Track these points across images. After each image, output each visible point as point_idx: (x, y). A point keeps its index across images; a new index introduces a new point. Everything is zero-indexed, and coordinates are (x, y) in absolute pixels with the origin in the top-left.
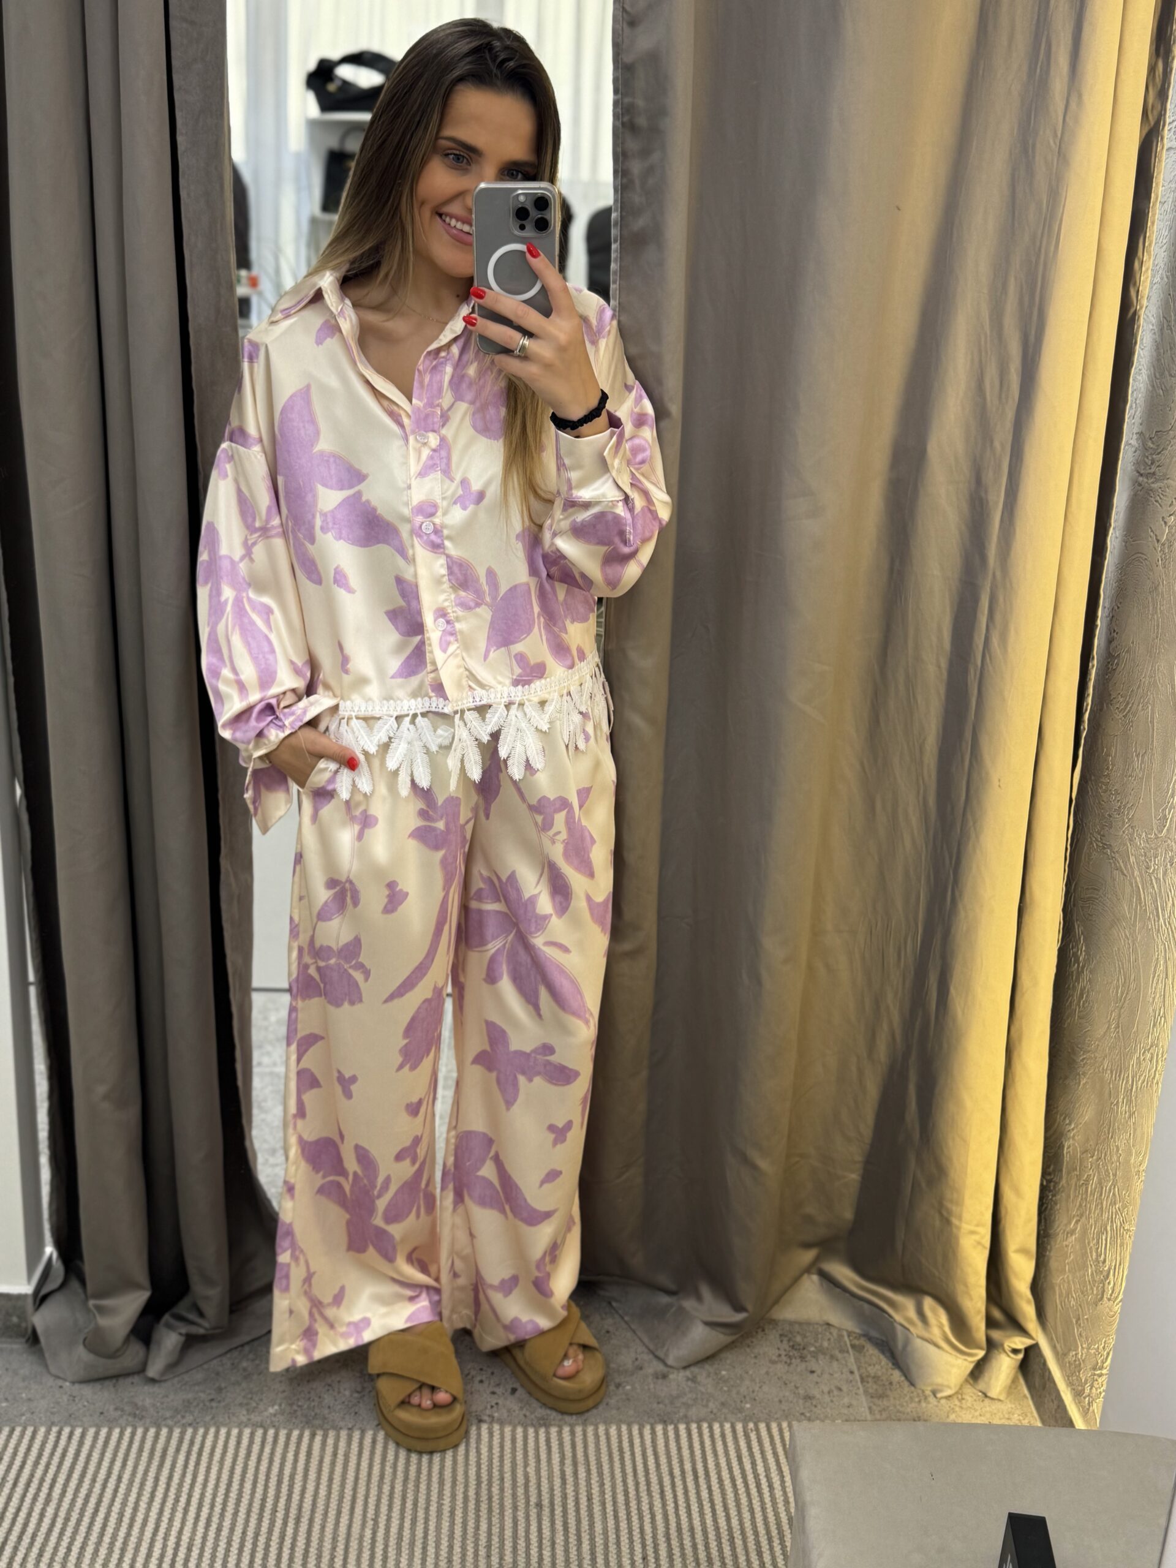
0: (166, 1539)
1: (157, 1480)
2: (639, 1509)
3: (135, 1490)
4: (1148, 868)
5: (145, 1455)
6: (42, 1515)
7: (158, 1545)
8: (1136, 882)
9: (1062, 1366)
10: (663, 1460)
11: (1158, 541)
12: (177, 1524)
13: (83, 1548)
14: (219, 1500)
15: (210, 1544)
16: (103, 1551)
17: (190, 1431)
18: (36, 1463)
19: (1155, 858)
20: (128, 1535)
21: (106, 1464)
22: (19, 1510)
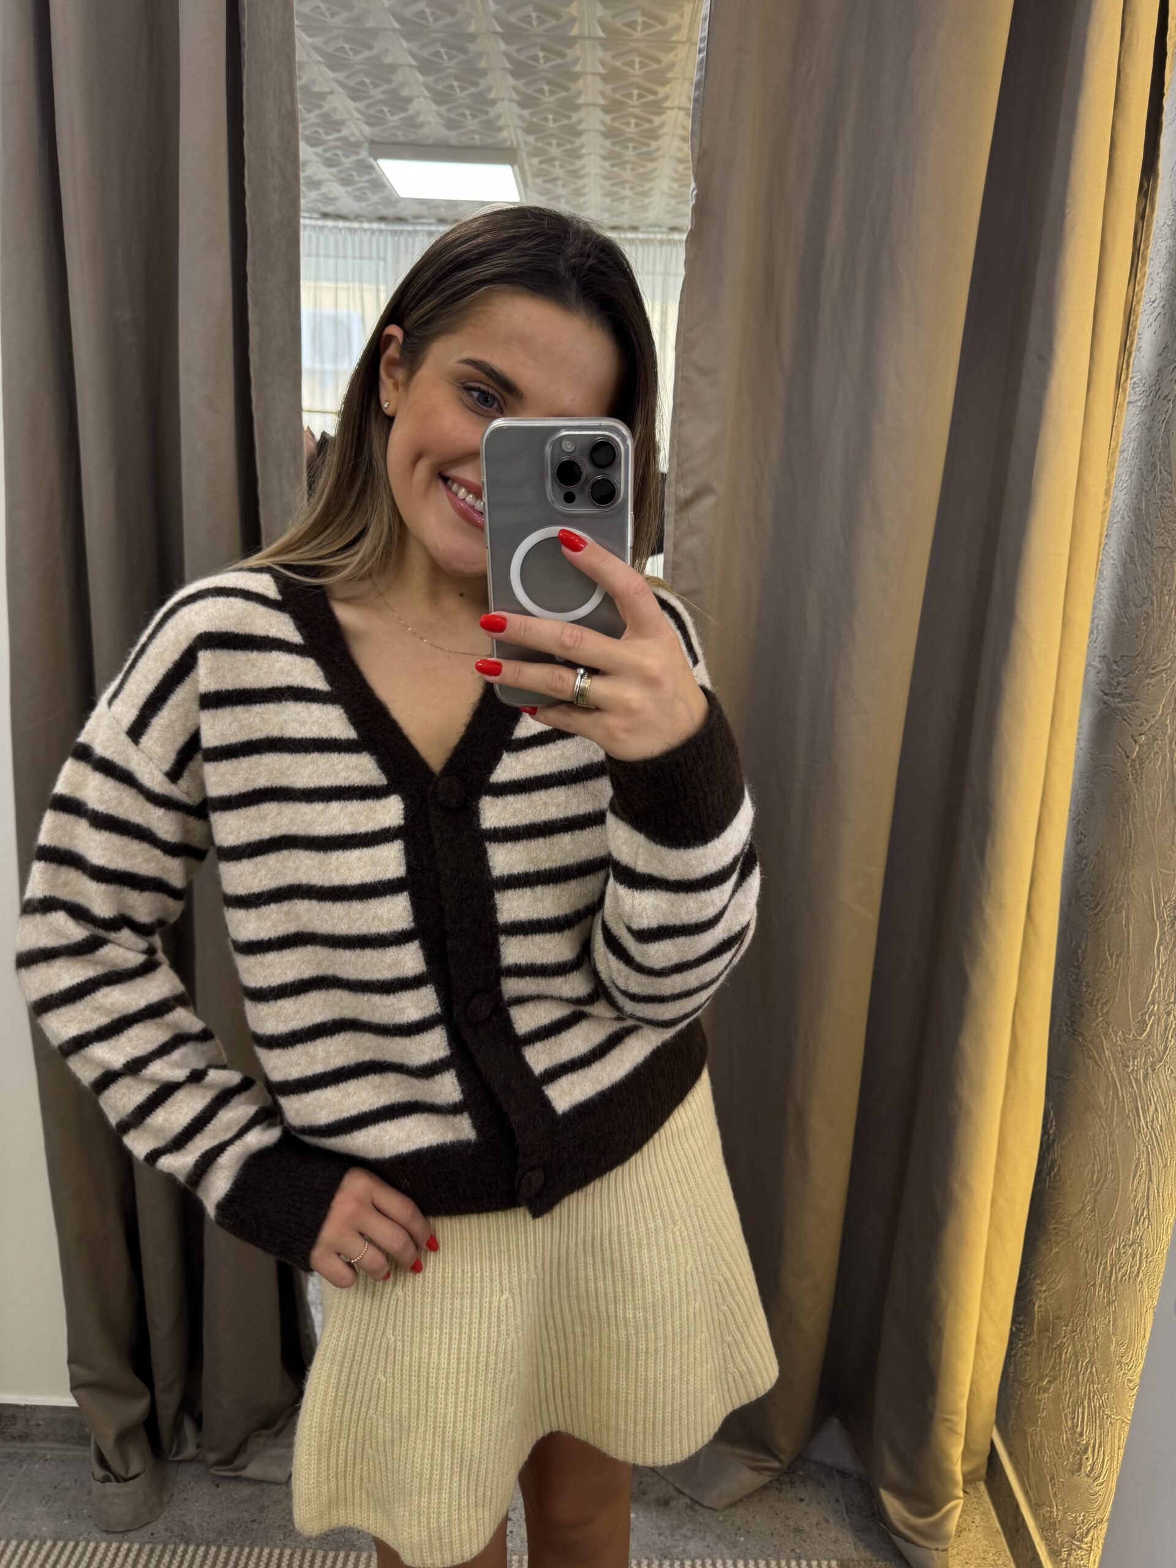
4: (1127, 1066)
8: (1112, 1076)
9: (1036, 1517)
11: (1128, 757)
19: (1134, 1059)
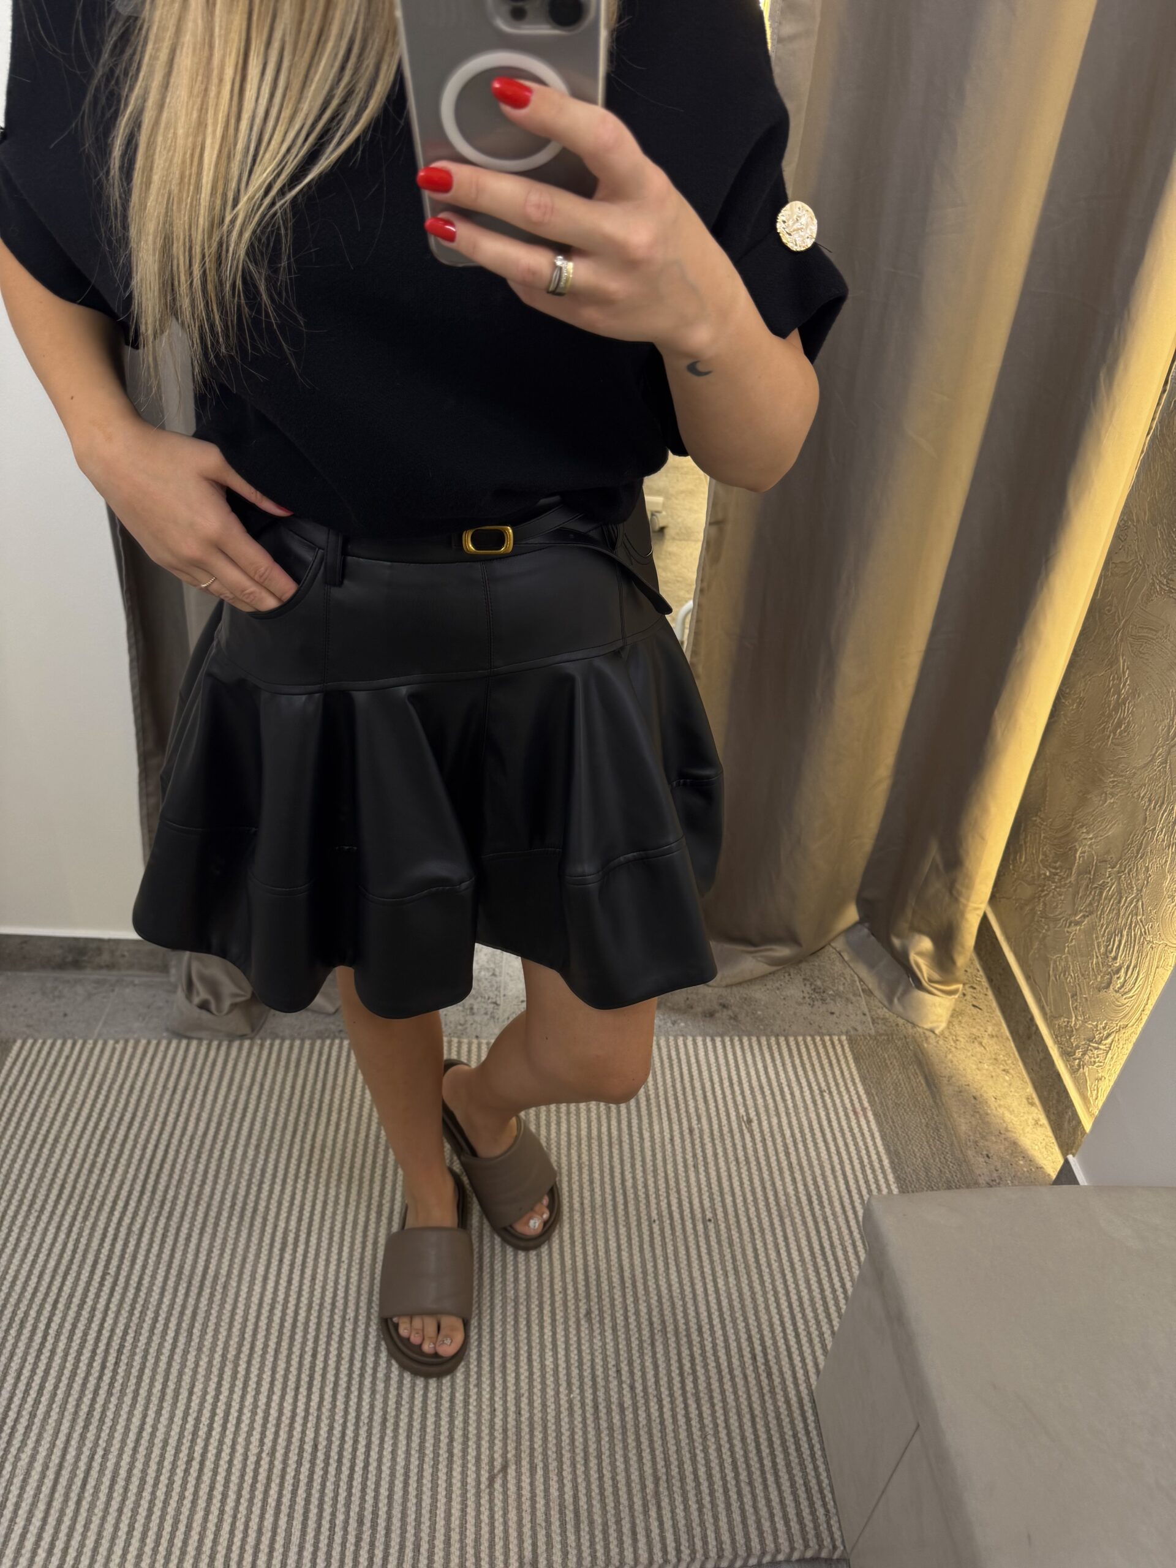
0: (303, 1141)
1: (293, 1087)
2: (687, 1111)
3: (275, 1097)
5: (283, 1063)
6: (198, 1119)
7: (297, 1147)
10: (704, 1068)
12: (311, 1128)
13: (234, 1150)
14: (346, 1105)
15: (339, 1146)
16: (251, 1153)
17: (318, 1043)
18: (191, 1072)
20: (271, 1138)
21: (249, 1073)
22: (178, 1115)
